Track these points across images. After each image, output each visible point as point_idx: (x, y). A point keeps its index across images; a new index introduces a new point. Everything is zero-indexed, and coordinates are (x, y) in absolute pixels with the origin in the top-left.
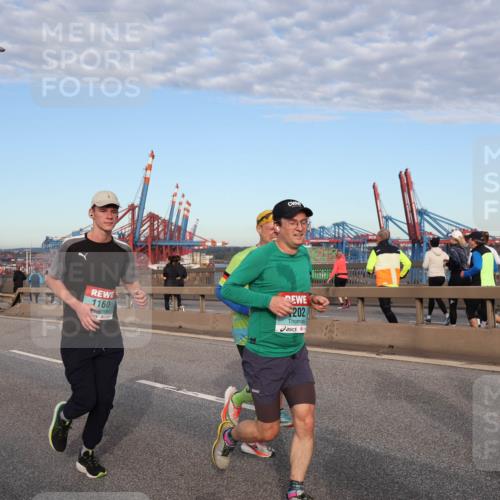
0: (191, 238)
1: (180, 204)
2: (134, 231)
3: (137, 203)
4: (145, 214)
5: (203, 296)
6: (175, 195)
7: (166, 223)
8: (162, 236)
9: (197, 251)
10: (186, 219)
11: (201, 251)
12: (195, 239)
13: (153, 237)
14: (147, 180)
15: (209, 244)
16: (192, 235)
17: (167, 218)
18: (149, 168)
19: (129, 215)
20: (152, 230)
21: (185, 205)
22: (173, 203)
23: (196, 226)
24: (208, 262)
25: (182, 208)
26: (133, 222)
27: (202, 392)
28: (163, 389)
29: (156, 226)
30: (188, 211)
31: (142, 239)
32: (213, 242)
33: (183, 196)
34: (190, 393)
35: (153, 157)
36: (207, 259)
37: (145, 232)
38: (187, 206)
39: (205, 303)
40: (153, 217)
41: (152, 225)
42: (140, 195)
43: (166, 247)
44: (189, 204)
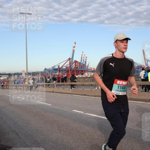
0: (87, 68)
1: (84, 57)
2: (70, 66)
3: (71, 57)
4: (73, 61)
5: (92, 85)
6: (82, 55)
7: (80, 63)
8: (79, 67)
9: (89, 71)
10: (86, 62)
11: (91, 72)
12: (89, 68)
13: (76, 68)
14: (74, 51)
15: (93, 69)
16: (88, 67)
17: (80, 62)
18: (74, 47)
19: (69, 61)
20: (76, 66)
21: (85, 58)
22: (82, 57)
23: (89, 64)
24: (92, 75)
25: (84, 59)
26: (70, 63)
27: (92, 114)
28: (80, 113)
29: (77, 64)
30: (86, 60)
31: (73, 68)
32: (94, 69)
33: (85, 55)
34: (89, 114)
35: (75, 44)
36: (92, 74)
37: (74, 66)
38: (86, 58)
39: (92, 87)
40: (76, 62)
41: (76, 64)
42: (72, 55)
43: (80, 70)
44: (86, 57)
